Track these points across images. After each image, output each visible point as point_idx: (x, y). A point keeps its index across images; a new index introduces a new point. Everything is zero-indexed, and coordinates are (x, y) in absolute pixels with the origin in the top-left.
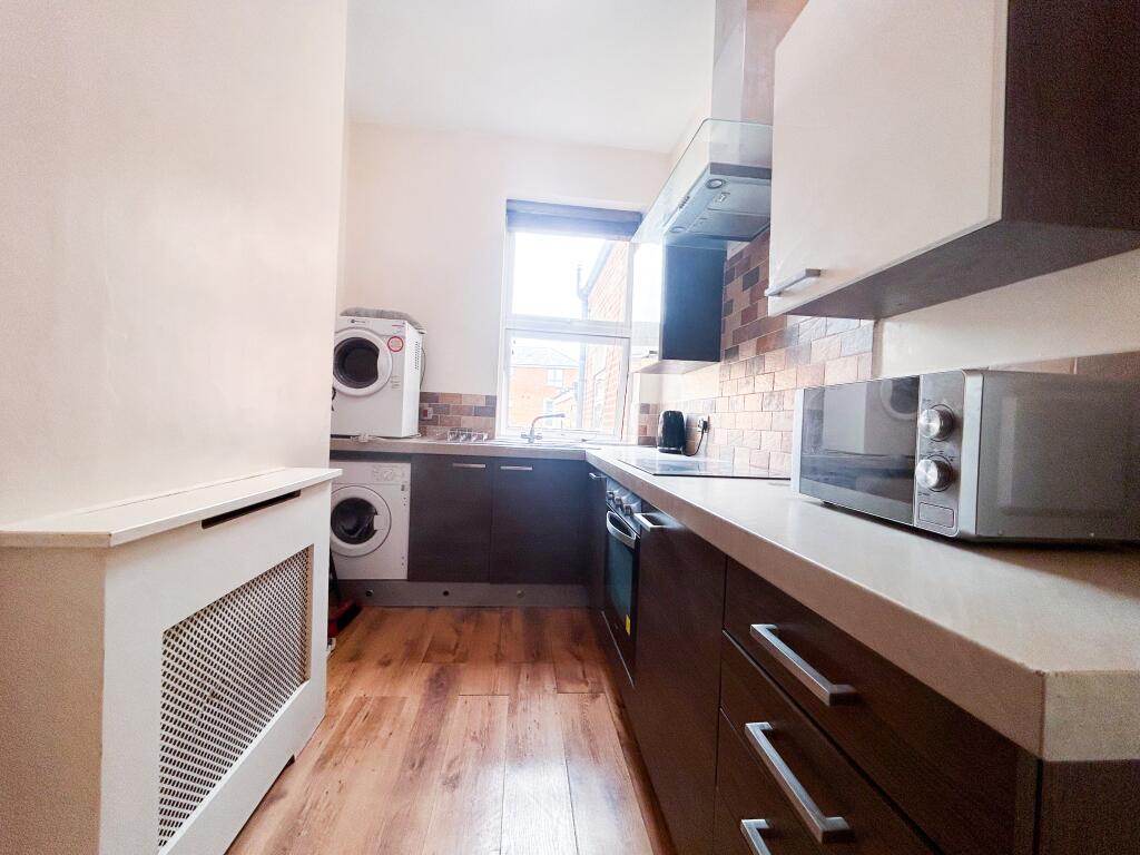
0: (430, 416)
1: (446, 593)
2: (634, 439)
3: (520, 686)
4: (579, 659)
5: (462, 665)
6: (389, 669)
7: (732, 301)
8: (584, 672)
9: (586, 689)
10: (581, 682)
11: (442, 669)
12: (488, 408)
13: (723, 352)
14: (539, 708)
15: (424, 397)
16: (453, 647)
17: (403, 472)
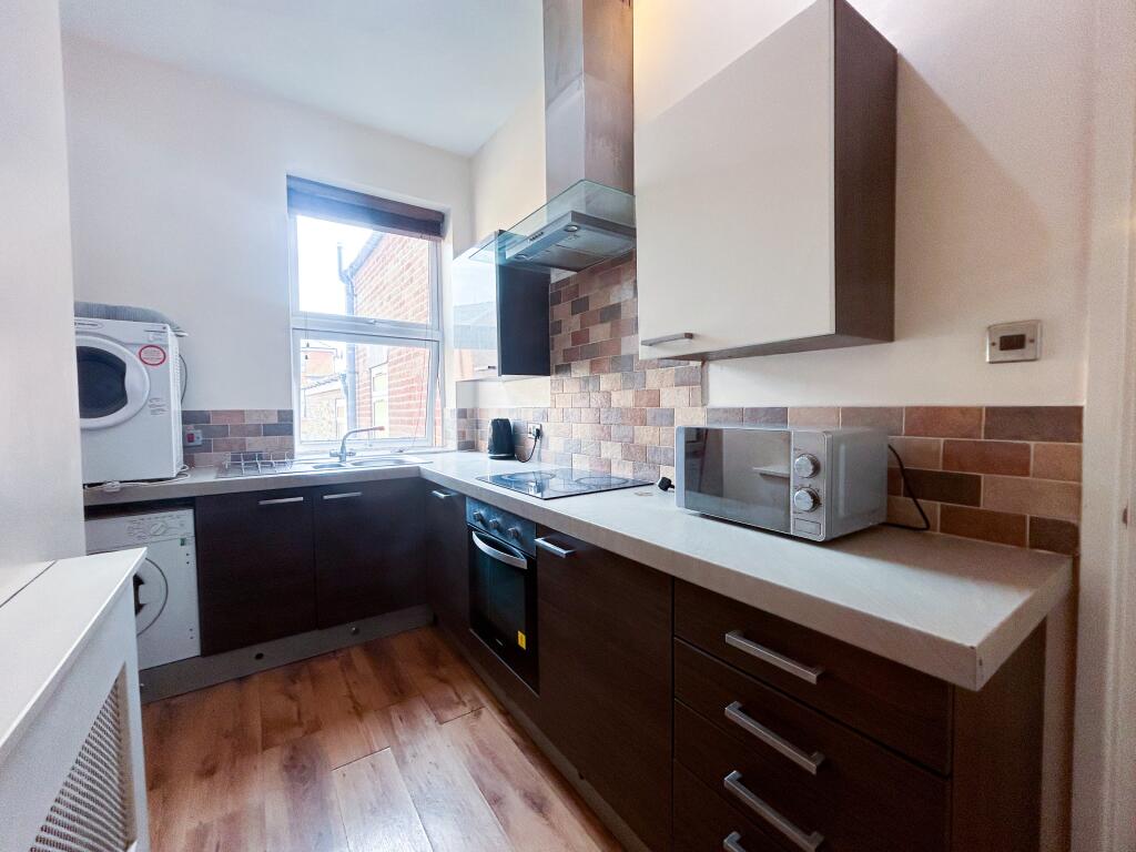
0: (198, 442)
1: (259, 656)
2: (453, 444)
3: (397, 732)
4: (444, 681)
5: (318, 736)
6: (218, 776)
7: (560, 322)
8: (456, 693)
9: (467, 710)
10: (458, 703)
11: (294, 748)
12: (283, 426)
13: (553, 368)
14: (429, 747)
15: (188, 417)
16: (295, 717)
17: (184, 520)
